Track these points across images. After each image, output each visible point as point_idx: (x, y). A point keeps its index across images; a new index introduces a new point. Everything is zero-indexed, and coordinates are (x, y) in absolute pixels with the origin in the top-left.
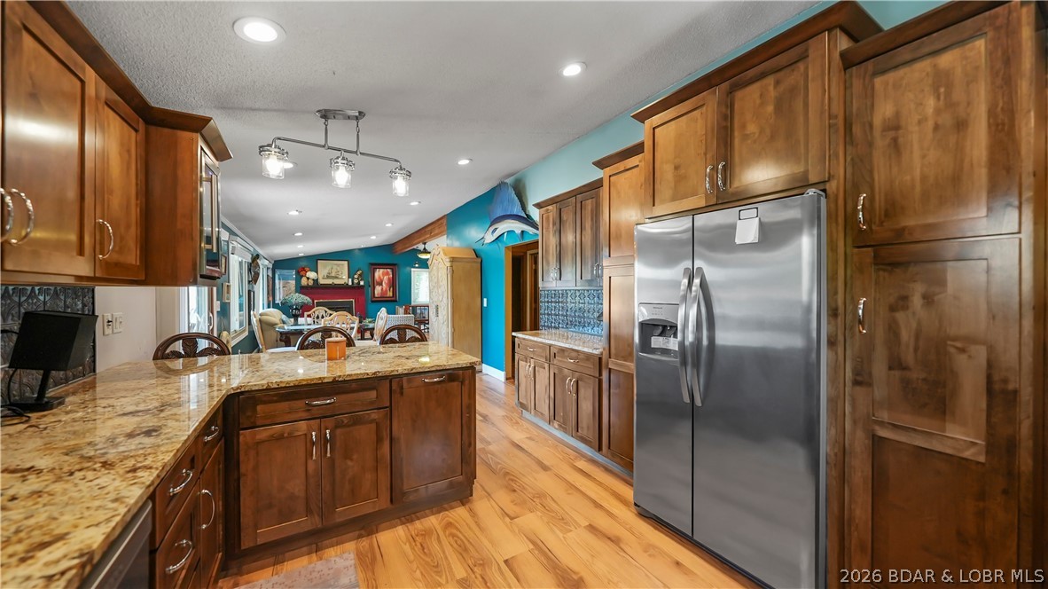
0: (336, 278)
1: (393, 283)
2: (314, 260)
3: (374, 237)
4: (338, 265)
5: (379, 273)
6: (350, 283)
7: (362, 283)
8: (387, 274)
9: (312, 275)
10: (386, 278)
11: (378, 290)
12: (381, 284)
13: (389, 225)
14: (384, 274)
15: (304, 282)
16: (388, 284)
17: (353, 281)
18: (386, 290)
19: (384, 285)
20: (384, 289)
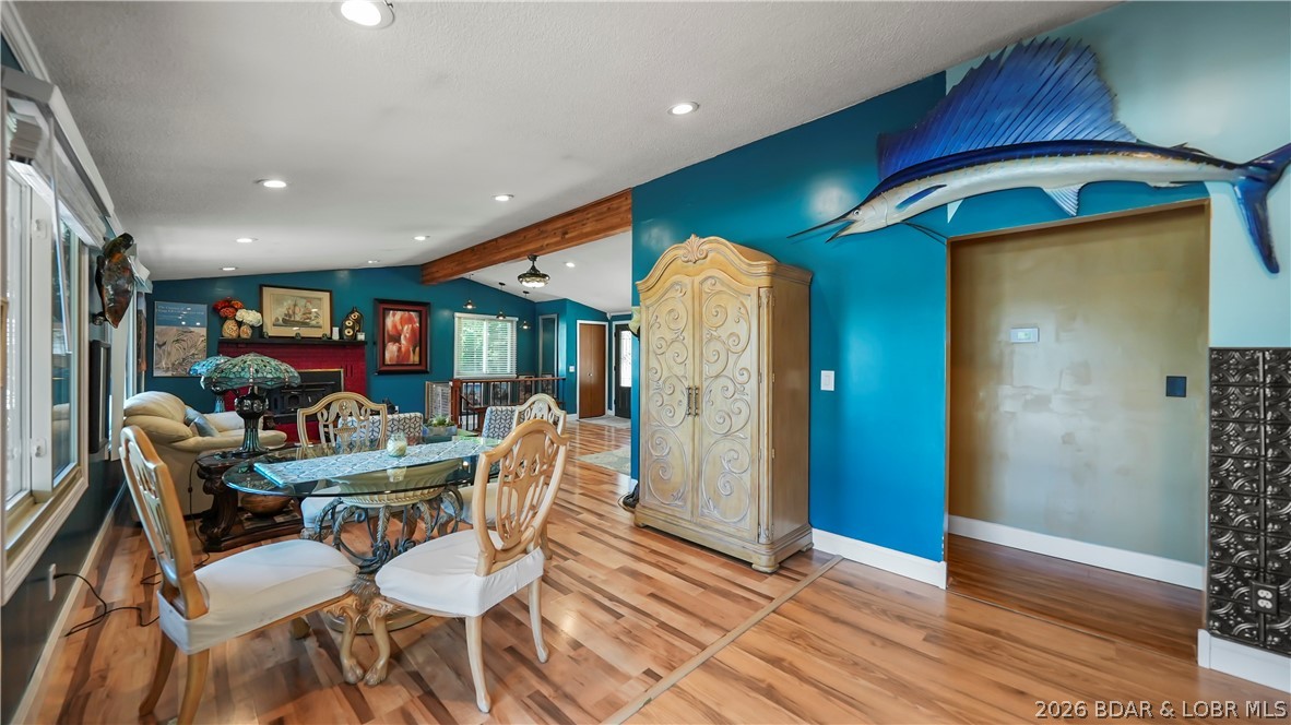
0: (303, 324)
1: (421, 339)
2: (253, 286)
3: (421, 238)
4: (309, 300)
5: (393, 319)
6: (336, 337)
7: (361, 337)
8: (410, 320)
9: (249, 316)
10: (407, 329)
11: (391, 350)
12: (397, 339)
13: (503, 198)
14: (403, 322)
15: (230, 330)
16: (411, 340)
17: (341, 333)
18: (408, 351)
19: (403, 341)
20: (403, 349)
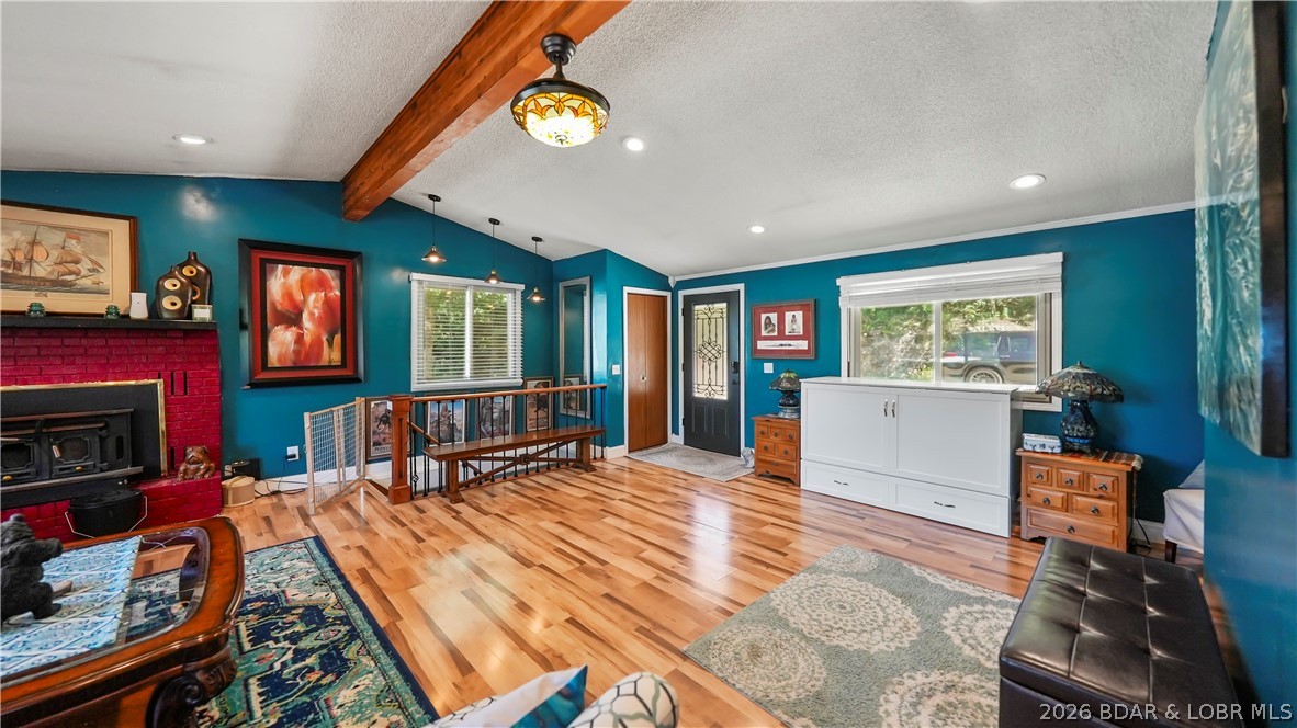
1: (344, 318)
5: (283, 282)
6: (140, 312)
7: (202, 313)
8: (322, 284)
10: (314, 299)
11: (281, 342)
12: (292, 318)
14: (306, 287)
16: (324, 321)
17: (153, 304)
18: (317, 343)
19: (307, 323)
20: (308, 338)
